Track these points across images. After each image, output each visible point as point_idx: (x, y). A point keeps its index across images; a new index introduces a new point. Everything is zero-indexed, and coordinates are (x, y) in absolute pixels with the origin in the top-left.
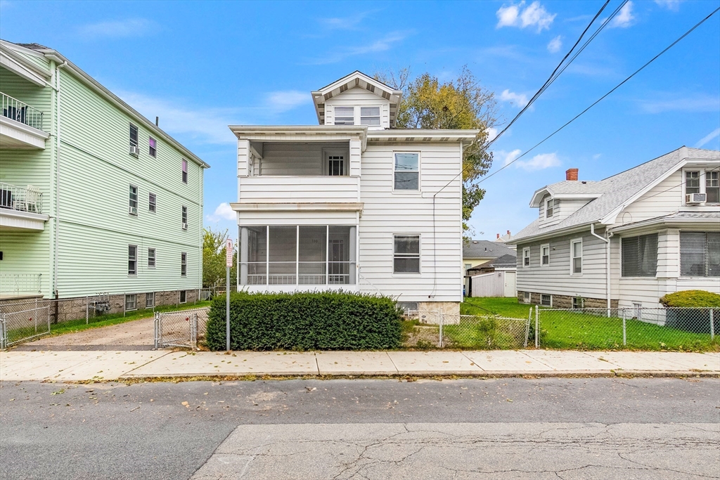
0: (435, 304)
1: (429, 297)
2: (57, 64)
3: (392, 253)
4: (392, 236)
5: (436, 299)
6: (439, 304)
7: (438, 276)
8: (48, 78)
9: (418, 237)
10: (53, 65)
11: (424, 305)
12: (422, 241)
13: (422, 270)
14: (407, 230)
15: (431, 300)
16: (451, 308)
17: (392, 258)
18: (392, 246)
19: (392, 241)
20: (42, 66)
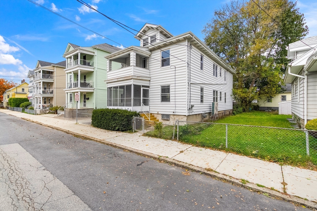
0: (176, 116)
1: (173, 112)
2: (96, 49)
3: (160, 93)
4: (160, 86)
5: (176, 114)
6: (178, 116)
7: (177, 103)
8: (94, 53)
9: (169, 86)
10: (95, 49)
11: (172, 116)
12: (171, 88)
13: (171, 100)
14: (165, 84)
15: (174, 114)
16: (182, 118)
17: (160, 96)
18: (160, 91)
19: (160, 89)
20: (93, 51)
